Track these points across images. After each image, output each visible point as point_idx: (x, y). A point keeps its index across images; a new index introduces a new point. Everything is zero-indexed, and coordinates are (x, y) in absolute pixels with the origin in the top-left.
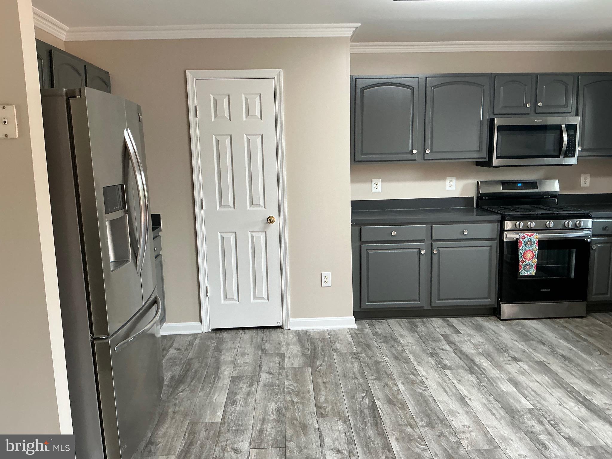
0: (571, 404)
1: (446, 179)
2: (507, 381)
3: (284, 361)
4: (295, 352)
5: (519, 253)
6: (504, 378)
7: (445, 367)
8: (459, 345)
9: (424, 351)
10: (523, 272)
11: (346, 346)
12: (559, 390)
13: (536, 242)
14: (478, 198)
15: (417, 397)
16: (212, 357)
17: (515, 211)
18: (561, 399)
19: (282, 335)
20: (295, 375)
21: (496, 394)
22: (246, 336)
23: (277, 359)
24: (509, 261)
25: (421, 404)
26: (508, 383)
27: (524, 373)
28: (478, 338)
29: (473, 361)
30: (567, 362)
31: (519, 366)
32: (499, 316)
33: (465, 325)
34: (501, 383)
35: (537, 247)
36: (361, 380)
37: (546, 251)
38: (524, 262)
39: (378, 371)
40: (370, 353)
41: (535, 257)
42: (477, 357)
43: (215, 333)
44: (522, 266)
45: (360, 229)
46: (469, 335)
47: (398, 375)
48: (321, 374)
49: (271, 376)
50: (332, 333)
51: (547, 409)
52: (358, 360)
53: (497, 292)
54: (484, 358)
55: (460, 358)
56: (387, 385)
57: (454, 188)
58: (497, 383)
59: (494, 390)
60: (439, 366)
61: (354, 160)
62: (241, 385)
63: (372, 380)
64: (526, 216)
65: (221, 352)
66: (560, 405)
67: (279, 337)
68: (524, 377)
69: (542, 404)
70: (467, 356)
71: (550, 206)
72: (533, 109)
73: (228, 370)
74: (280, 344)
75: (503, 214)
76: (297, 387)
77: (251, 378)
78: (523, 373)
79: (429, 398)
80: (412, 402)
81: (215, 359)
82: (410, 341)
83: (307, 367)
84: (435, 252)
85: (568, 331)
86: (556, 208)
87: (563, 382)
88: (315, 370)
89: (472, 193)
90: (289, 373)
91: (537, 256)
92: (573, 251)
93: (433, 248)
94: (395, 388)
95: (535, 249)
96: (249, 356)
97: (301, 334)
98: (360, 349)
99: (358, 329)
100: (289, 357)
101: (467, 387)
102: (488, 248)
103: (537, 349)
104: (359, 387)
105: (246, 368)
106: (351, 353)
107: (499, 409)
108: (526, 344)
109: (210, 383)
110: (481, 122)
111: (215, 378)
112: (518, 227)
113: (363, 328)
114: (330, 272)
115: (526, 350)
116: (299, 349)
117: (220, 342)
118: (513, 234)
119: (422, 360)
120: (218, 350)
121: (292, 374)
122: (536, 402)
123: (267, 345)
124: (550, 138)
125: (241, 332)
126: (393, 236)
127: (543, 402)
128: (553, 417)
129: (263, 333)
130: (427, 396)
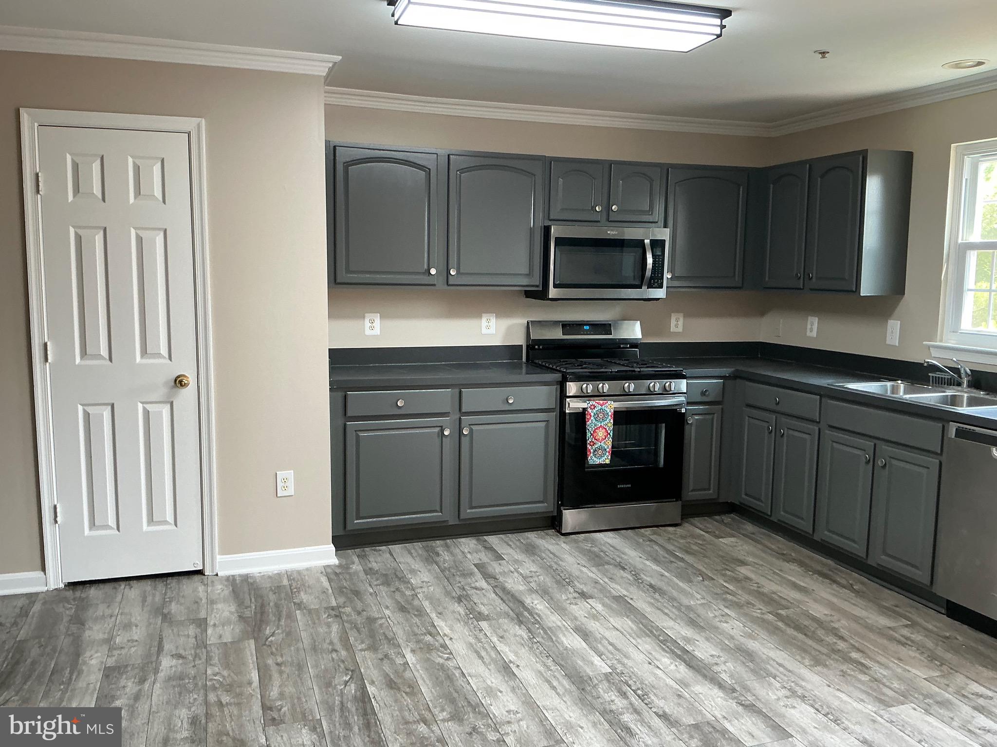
0: (666, 660)
1: (481, 317)
2: (571, 631)
3: (205, 635)
4: (226, 614)
5: (587, 431)
6: (569, 627)
7: (480, 617)
8: (501, 579)
9: (448, 593)
10: (594, 459)
11: (318, 597)
12: (648, 640)
13: (610, 414)
14: (528, 346)
15: (436, 671)
16: (67, 635)
17: (580, 367)
18: (651, 654)
19: (203, 587)
20: (226, 656)
21: (557, 654)
22: (134, 592)
23: (192, 630)
24: (573, 443)
25: (442, 682)
26: (574, 634)
27: (597, 617)
28: (529, 566)
29: (522, 603)
30: (657, 596)
31: (590, 607)
32: (559, 529)
33: (510, 545)
34: (564, 635)
35: (612, 421)
36: (344, 653)
37: (624, 426)
38: (594, 444)
39: (372, 634)
40: (359, 606)
41: (609, 436)
42: (527, 596)
43: (73, 590)
44: (592, 451)
45: (345, 397)
46: (516, 561)
47: (404, 638)
48: (274, 650)
49: (180, 661)
50: (295, 575)
51: (632, 672)
52: (338, 619)
53: (556, 491)
54: (539, 598)
55: (502, 599)
56: (386, 656)
57: (493, 330)
58: (557, 637)
59: (553, 649)
60: (471, 616)
61: (335, 280)
62: (123, 682)
63: (361, 650)
64: (597, 374)
65: (83, 625)
66: (650, 664)
67: (195, 590)
68: (596, 623)
69: (623, 664)
70: (513, 596)
71: (628, 360)
72: (605, 214)
73: (97, 657)
74: (197, 602)
75: (563, 372)
76: (228, 677)
77: (142, 668)
78: (595, 617)
79: (454, 671)
80: (428, 682)
81: (71, 638)
82: (426, 579)
83: (248, 639)
84: (465, 432)
85: (657, 548)
86: (638, 363)
87: (652, 626)
88: (262, 645)
89: (519, 340)
90: (214, 653)
91: (611, 434)
92: (661, 427)
93: (462, 426)
94: (399, 661)
95: (609, 425)
96: (139, 628)
97: (238, 582)
98: (341, 600)
99: (340, 566)
100: (215, 625)
101: (514, 647)
102: (543, 424)
103: (614, 577)
104: (339, 666)
105: (133, 650)
106: (326, 608)
107: (561, 679)
108: (599, 570)
109: (63, 683)
110: (532, 231)
111: (71, 673)
112: (585, 391)
113: (348, 562)
114: (292, 471)
115: (599, 579)
116: (233, 608)
117: (83, 606)
118: (579, 402)
119: (445, 608)
120: (79, 621)
121: (219, 654)
122: (615, 662)
123: (174, 607)
124: (629, 259)
125: (123, 585)
126: (399, 407)
127: (626, 661)
128: (640, 684)
129: (166, 585)
130: (451, 668)
